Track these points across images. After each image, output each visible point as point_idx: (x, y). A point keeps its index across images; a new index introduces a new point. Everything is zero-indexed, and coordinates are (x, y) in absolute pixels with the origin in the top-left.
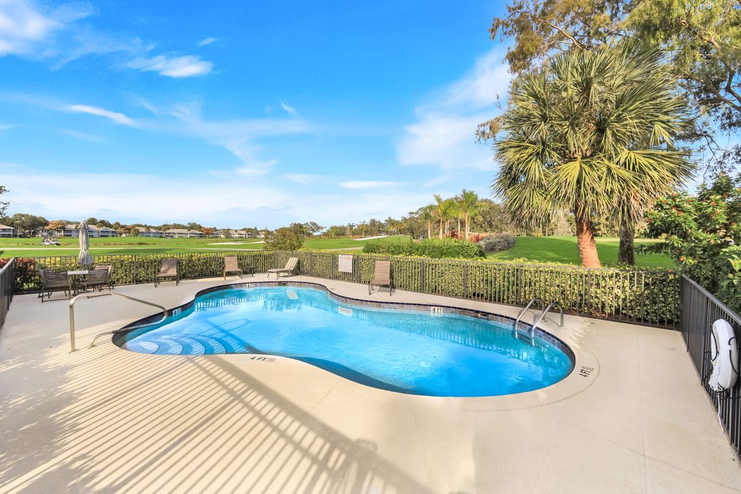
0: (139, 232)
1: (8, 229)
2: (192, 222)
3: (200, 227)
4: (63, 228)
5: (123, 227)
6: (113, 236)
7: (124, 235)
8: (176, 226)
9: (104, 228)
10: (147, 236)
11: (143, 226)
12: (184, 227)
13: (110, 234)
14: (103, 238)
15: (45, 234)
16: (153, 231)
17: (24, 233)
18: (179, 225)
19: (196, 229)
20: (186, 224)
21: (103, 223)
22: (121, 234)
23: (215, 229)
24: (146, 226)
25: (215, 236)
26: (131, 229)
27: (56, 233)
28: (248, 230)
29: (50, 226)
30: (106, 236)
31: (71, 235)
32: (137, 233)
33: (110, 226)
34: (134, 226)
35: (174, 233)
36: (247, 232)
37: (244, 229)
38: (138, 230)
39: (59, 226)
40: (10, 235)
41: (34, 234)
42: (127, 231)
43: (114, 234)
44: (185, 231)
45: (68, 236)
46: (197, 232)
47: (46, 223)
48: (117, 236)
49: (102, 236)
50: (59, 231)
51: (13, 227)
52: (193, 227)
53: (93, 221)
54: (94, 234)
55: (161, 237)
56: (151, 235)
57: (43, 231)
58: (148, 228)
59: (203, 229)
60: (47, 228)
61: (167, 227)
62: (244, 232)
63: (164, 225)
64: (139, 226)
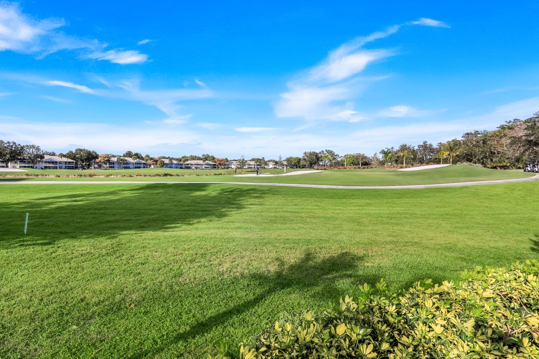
0: (164, 163)
1: (72, 162)
2: (205, 154)
3: (213, 158)
4: (108, 161)
5: (152, 159)
6: (144, 167)
7: (152, 167)
8: (193, 158)
9: (137, 160)
10: (170, 167)
11: (167, 158)
12: (199, 159)
13: (142, 166)
14: (137, 169)
15: (96, 166)
16: (175, 162)
17: (82, 165)
18: (196, 157)
19: (210, 160)
20: (201, 156)
21: (137, 156)
22: (150, 166)
23: (227, 160)
24: (169, 158)
25: (226, 166)
26: (158, 161)
27: (104, 165)
28: (258, 160)
29: (100, 159)
30: (139, 167)
31: (114, 167)
32: (163, 165)
33: (142, 158)
34: (160, 158)
35: (192, 165)
36: (256, 162)
37: (253, 160)
38: (163, 162)
39: (106, 159)
40: (73, 167)
41: (89, 166)
42: (154, 163)
43: (146, 166)
44: (201, 162)
45: (111, 167)
46: (211, 163)
47: (97, 157)
48: (147, 167)
49: (136, 168)
50: (105, 164)
51: (75, 160)
52: (206, 158)
53: (129, 154)
54: (131, 166)
55: (181, 168)
56: (174, 166)
57: (94, 164)
58: (171, 159)
59: (216, 160)
60: (97, 160)
61: (186, 159)
62: (252, 163)
63: (183, 157)
64: (164, 158)
